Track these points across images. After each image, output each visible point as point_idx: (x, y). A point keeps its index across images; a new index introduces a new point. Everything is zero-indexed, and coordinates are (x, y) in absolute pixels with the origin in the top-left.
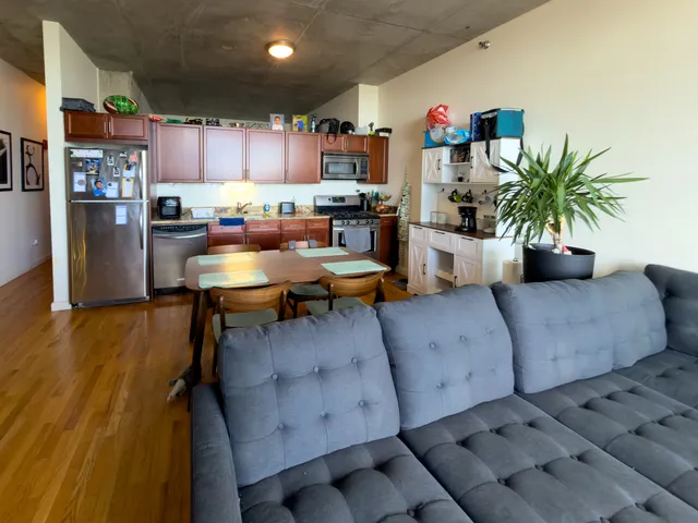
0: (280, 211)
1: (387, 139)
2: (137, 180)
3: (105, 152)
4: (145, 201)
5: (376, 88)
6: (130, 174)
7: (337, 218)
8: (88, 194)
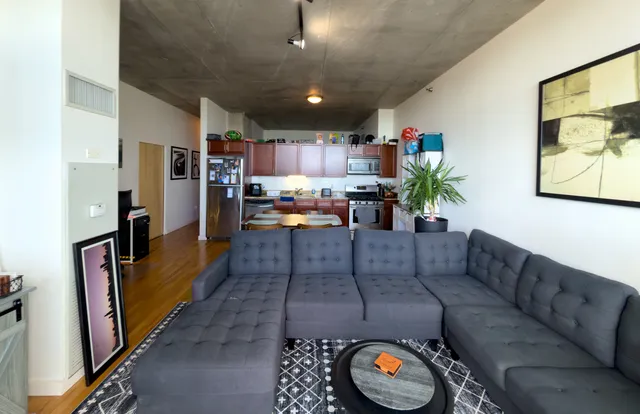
0: (322, 195)
1: (395, 146)
2: (238, 175)
3: (224, 160)
4: (242, 186)
5: (392, 111)
6: (234, 171)
7: (352, 199)
8: (216, 182)
